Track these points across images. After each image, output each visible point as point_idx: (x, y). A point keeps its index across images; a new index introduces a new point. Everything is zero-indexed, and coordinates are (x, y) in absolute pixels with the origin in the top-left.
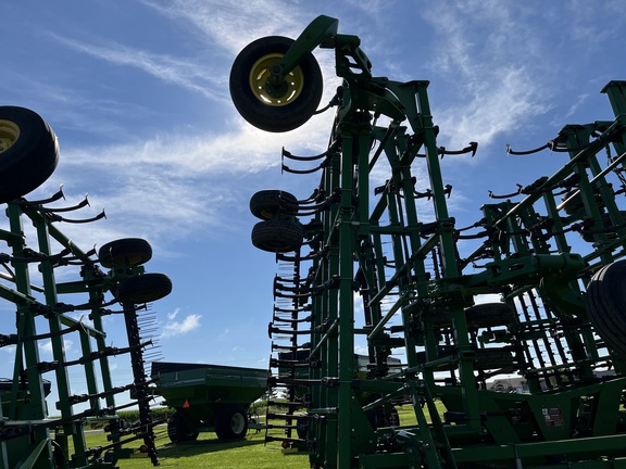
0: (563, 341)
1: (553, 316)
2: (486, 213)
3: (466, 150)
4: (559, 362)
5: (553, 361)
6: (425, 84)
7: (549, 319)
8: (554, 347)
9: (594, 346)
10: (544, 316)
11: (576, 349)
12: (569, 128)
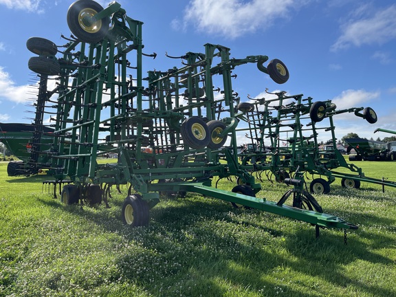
0: (168, 136)
1: (167, 125)
2: (150, 75)
3: (151, 56)
4: (164, 144)
5: (162, 144)
6: (142, 23)
7: (165, 127)
8: (164, 138)
9: (179, 139)
10: (163, 125)
11: (172, 140)
12: (190, 53)
